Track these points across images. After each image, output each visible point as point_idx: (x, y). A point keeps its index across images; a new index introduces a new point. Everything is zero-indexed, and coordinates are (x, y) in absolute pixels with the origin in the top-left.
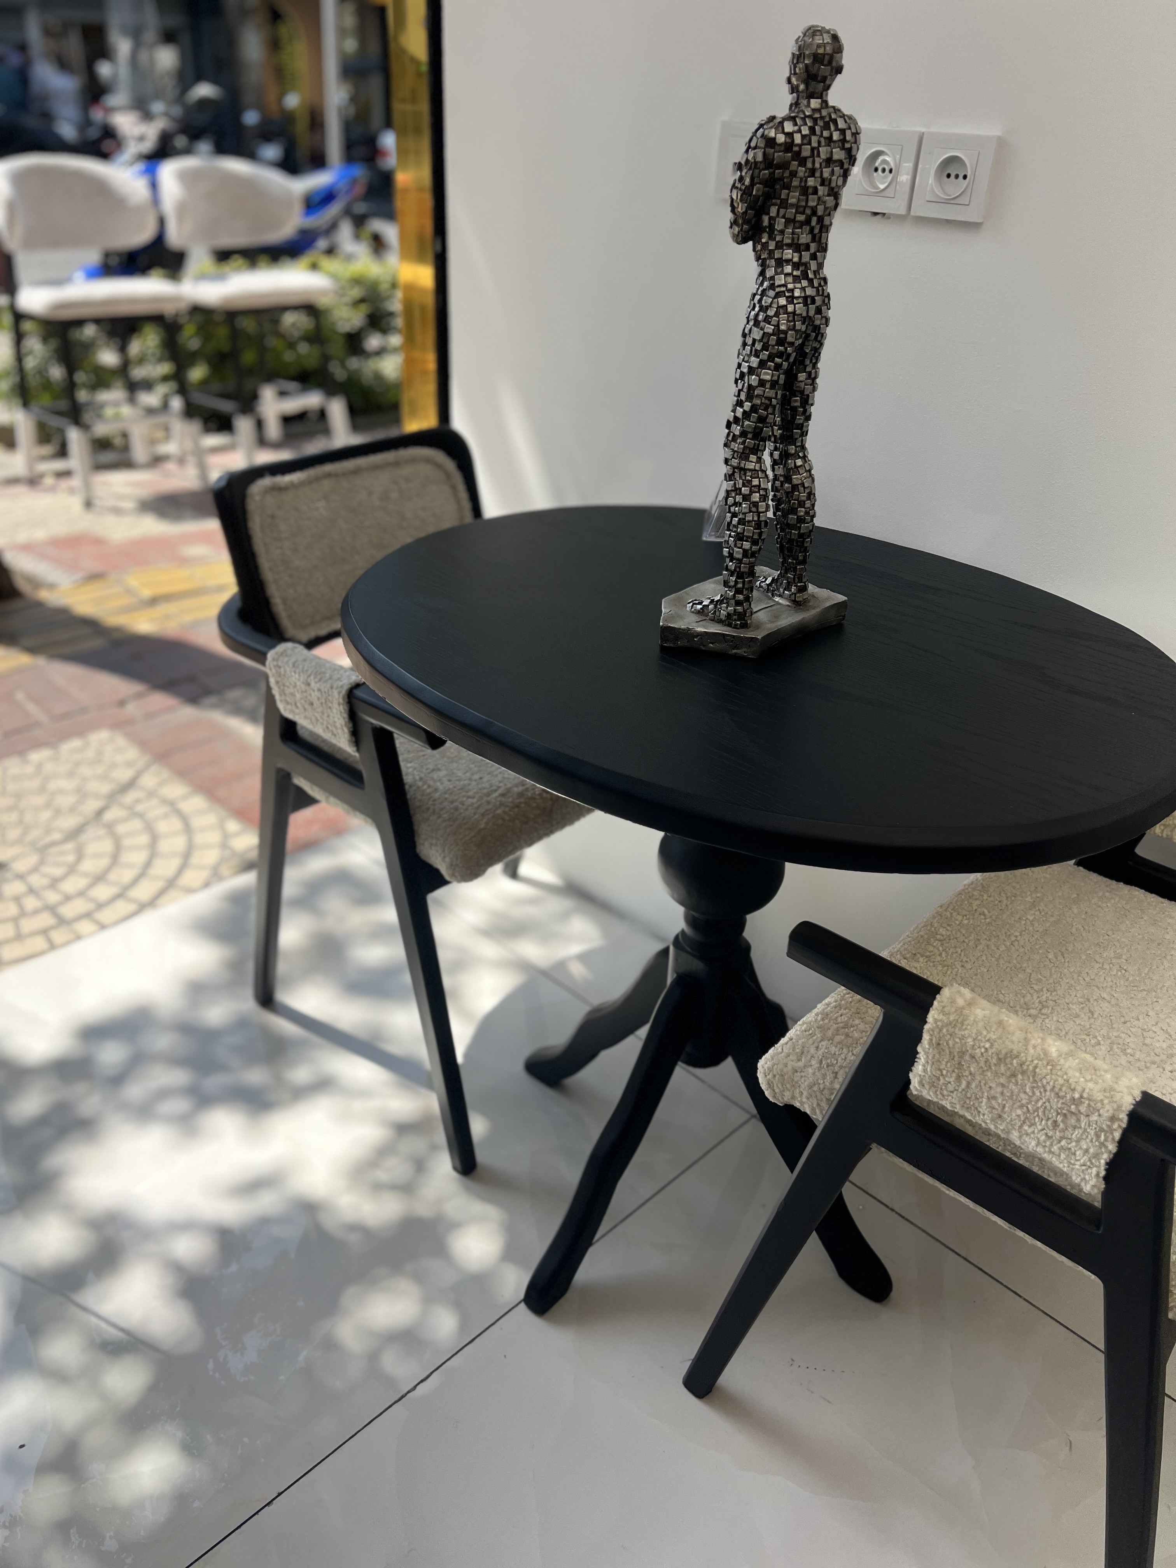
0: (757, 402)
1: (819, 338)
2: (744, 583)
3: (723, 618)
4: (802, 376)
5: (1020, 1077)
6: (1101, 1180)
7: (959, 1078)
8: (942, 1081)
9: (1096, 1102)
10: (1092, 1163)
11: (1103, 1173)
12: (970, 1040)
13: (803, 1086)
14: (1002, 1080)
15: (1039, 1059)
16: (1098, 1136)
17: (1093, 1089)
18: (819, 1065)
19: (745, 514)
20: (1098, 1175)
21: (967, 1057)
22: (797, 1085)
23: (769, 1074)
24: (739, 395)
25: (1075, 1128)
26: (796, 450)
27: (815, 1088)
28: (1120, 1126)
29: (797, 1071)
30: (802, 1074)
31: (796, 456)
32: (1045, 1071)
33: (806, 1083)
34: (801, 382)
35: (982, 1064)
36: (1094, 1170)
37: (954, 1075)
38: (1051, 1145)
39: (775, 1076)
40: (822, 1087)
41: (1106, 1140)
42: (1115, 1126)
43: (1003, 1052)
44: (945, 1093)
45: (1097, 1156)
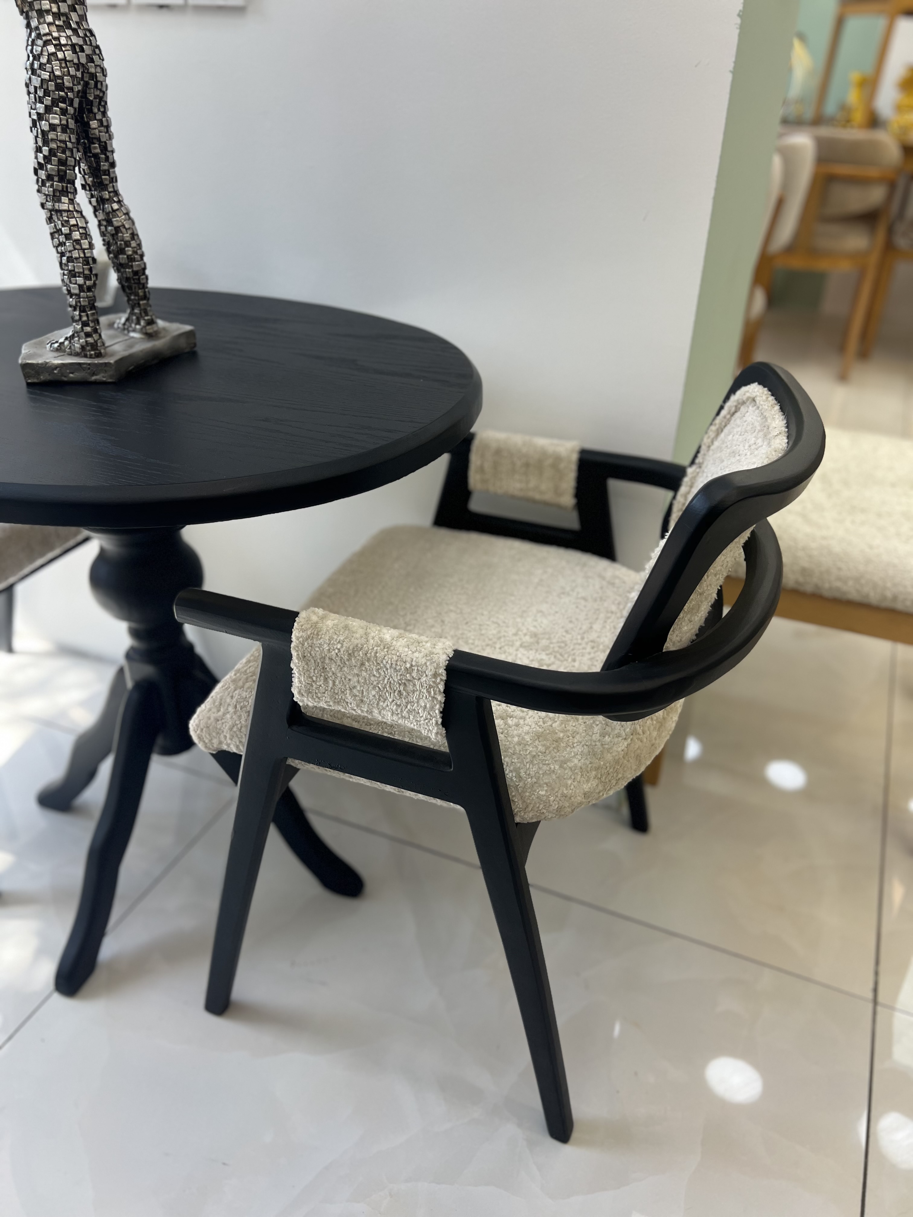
0: (53, 145)
1: (99, 86)
2: (87, 316)
3: (78, 350)
4: (94, 124)
5: (367, 663)
6: (441, 727)
7: (326, 679)
8: (315, 686)
9: (422, 666)
10: (431, 716)
11: (440, 721)
12: (325, 646)
13: (225, 731)
14: (356, 671)
15: (378, 646)
16: (429, 692)
17: (419, 657)
18: (234, 710)
19: (70, 252)
20: (437, 723)
21: (327, 661)
22: (220, 732)
23: (198, 730)
24: (36, 143)
25: (414, 692)
26: (110, 196)
27: (235, 729)
28: (441, 680)
30: (223, 721)
31: (110, 201)
32: (383, 653)
33: (227, 727)
34: (95, 129)
35: (339, 663)
36: (434, 721)
37: (322, 678)
38: (402, 711)
39: (202, 730)
40: (239, 726)
41: (435, 694)
42: (438, 680)
43: (351, 648)
44: (319, 695)
45: (432, 708)
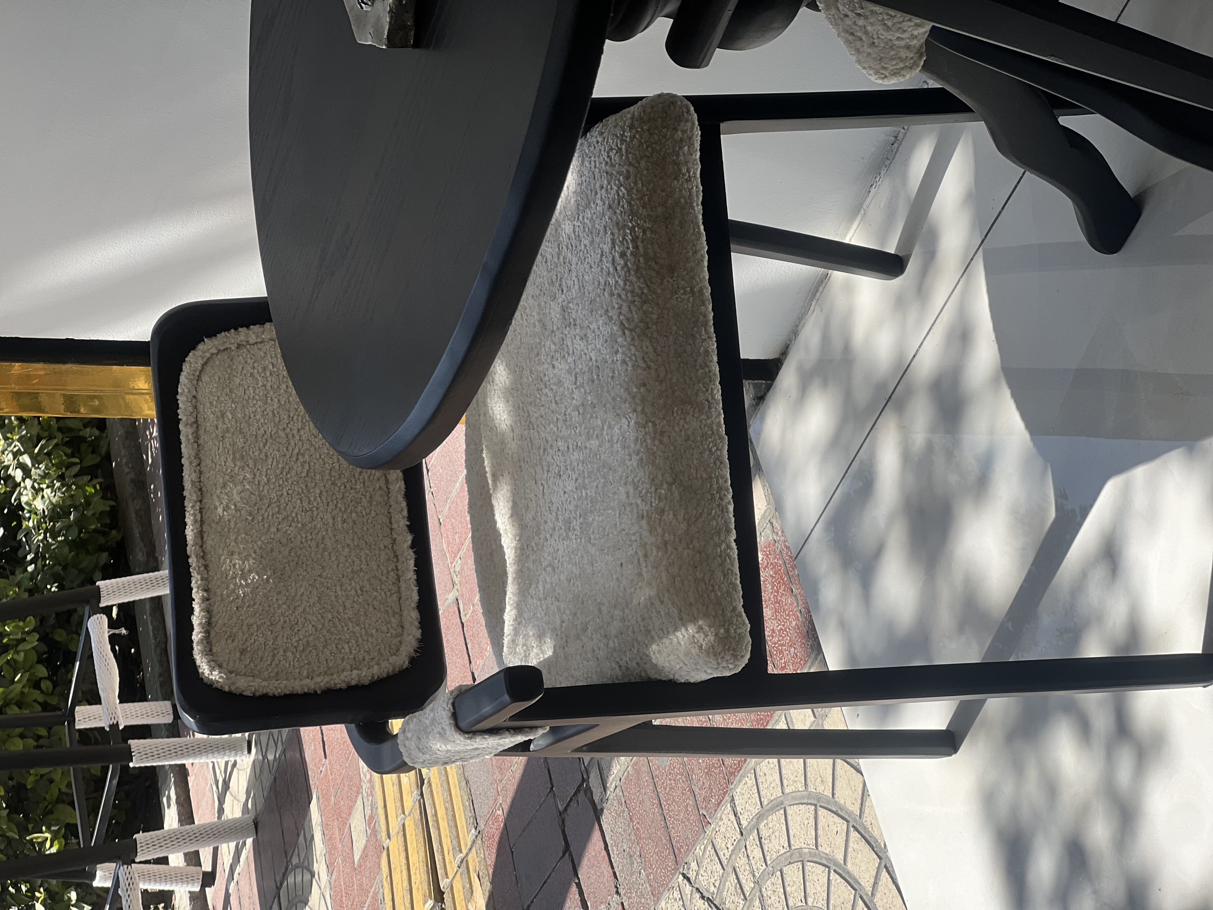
13: (890, 37)
18: (862, 18)
22: (890, 44)
27: (889, 24)
29: (873, 43)
30: (875, 36)
33: (884, 33)
40: (886, 17)
